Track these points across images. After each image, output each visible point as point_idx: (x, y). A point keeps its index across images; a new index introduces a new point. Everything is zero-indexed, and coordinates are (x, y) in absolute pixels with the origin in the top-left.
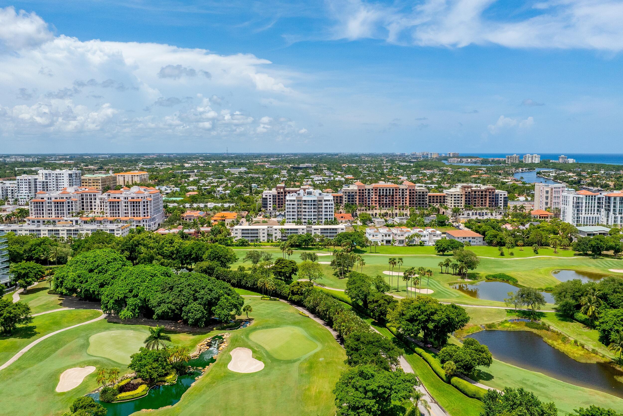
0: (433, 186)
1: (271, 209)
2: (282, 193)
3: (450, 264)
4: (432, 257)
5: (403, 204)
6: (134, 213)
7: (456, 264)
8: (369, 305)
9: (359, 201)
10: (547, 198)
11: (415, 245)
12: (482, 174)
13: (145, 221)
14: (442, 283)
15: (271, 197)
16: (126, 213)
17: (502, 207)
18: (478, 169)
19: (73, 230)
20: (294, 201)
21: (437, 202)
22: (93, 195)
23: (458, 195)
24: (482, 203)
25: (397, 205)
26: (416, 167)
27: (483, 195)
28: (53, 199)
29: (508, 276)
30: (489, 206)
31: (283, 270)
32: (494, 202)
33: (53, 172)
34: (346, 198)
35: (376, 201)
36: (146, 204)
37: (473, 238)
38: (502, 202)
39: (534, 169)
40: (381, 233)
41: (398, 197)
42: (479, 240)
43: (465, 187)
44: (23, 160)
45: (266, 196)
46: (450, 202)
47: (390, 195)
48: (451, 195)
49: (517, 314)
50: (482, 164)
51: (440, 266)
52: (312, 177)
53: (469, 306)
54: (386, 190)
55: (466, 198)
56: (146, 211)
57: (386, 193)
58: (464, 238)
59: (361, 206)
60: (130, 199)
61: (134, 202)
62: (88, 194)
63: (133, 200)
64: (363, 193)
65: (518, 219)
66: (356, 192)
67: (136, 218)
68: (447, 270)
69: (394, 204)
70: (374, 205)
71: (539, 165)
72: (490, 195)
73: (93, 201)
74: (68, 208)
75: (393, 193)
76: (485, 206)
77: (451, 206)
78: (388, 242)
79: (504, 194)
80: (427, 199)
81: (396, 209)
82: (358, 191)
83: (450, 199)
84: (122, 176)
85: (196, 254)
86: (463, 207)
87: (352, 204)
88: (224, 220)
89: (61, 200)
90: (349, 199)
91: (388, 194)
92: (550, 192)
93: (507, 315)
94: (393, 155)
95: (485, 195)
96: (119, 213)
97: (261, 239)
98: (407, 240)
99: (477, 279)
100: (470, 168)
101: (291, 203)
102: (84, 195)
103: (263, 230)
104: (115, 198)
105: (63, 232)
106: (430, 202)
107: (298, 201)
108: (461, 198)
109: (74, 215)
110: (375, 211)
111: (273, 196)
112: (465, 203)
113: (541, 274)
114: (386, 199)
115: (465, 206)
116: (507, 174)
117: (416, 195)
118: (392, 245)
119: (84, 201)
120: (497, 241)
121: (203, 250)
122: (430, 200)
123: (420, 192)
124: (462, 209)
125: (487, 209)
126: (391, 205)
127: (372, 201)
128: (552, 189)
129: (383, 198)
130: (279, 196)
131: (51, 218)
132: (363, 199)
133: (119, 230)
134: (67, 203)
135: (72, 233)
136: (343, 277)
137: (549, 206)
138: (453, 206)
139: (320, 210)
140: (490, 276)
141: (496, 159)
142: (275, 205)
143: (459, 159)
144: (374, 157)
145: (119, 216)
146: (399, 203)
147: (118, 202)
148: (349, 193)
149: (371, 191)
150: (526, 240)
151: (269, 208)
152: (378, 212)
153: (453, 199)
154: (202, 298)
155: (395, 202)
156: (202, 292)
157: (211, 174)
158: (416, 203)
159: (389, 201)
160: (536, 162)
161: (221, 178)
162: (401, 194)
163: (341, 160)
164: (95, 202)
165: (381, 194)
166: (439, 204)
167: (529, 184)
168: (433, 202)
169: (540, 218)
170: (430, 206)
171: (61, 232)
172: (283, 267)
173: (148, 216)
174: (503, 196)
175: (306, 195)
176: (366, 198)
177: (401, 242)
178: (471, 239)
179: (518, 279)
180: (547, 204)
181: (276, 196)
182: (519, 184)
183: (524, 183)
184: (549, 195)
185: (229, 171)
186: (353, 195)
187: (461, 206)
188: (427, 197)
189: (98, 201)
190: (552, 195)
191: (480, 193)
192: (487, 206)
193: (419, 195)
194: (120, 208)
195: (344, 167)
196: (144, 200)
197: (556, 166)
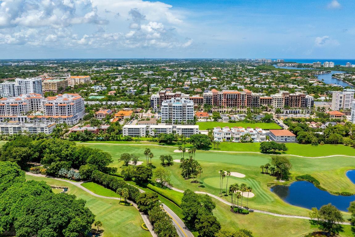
0: (266, 86)
1: (156, 107)
2: (163, 97)
3: (269, 167)
4: (257, 155)
5: (243, 104)
6: (62, 113)
7: (273, 168)
8: (196, 224)
9: (214, 103)
10: (341, 101)
11: (246, 142)
12: (297, 76)
13: (69, 119)
14: (262, 184)
15: (156, 99)
16: (57, 113)
17: (310, 107)
18: (295, 71)
19: (17, 128)
20: (167, 106)
21: (266, 103)
22: (38, 100)
23: (280, 99)
24: (296, 105)
25: (239, 105)
26: (257, 70)
27: (297, 99)
28: (10, 104)
29: (313, 178)
30: (301, 107)
31: (141, 176)
32: (305, 104)
33: (24, 80)
34: (205, 100)
35: (225, 102)
36: (69, 107)
37: (288, 137)
38: (310, 104)
39: (330, 72)
40: (224, 132)
41: (240, 100)
42: (292, 138)
43: (285, 94)
44: (29, 64)
45: (153, 99)
46: (275, 103)
47: (234, 99)
48: (276, 99)
49: (319, 226)
50: (298, 67)
51: (261, 168)
52: (191, 78)
53: (281, 216)
54: (232, 95)
55: (285, 101)
56: (70, 112)
57: (232, 97)
58: (282, 137)
59: (215, 106)
60: (59, 104)
61: (61, 106)
62: (35, 99)
63: (61, 105)
64: (216, 97)
65: (321, 119)
66: (212, 97)
67: (63, 117)
68: (267, 171)
69: (237, 105)
70: (224, 105)
71: (333, 69)
72: (302, 99)
73: (38, 104)
74: (20, 109)
75: (236, 97)
76: (298, 106)
77: (275, 106)
78: (228, 139)
79: (312, 98)
80: (259, 102)
81: (238, 108)
82: (213, 96)
83: (275, 101)
84: (73, 79)
85: (82, 158)
86: (283, 107)
87: (209, 104)
88: (123, 117)
89: (15, 104)
90: (207, 101)
91: (233, 98)
92: (343, 98)
93: (311, 227)
94: (244, 60)
95: (299, 99)
96: (52, 113)
97: (142, 135)
98: (241, 138)
99: (288, 180)
100: (290, 71)
101: (165, 108)
102: (33, 100)
103: (143, 129)
104: (49, 103)
105: (11, 129)
106: (261, 103)
107: (170, 106)
108: (282, 101)
109: (24, 114)
110: (224, 109)
111: (158, 99)
112: (285, 105)
113: (337, 174)
114: (232, 101)
115: (285, 107)
116: (314, 77)
117: (252, 99)
118: (231, 141)
119: (33, 103)
120: (305, 140)
121: (87, 155)
122: (261, 101)
123: (254, 97)
124: (283, 108)
125: (299, 108)
126: (235, 105)
127: (222, 102)
128: (344, 96)
129: (230, 101)
130: (161, 99)
131: (9, 116)
132: (216, 101)
133: (47, 128)
134: (19, 106)
135: (17, 129)
136: (187, 177)
137: (342, 107)
138: (276, 106)
139: (184, 112)
140: (299, 177)
141: (307, 64)
142: (158, 105)
143: (284, 64)
144: (233, 62)
145: (52, 115)
146: (240, 104)
147: (51, 106)
148: (207, 97)
149: (222, 96)
150: (326, 139)
151: (155, 107)
152: (226, 110)
153: (277, 101)
154: (54, 223)
155: (237, 104)
156: (55, 217)
157: (131, 75)
158: (252, 104)
159: (234, 102)
160: (332, 67)
161: (136, 79)
162: (242, 98)
163: (213, 64)
164: (40, 104)
165: (229, 98)
166: (267, 104)
167: (328, 85)
168: (263, 103)
169: (336, 117)
170: (261, 105)
171: (9, 129)
172: (141, 173)
173: (71, 115)
174: (311, 100)
175: (175, 101)
176: (218, 100)
177: (237, 139)
178: (287, 138)
179: (320, 181)
180: (340, 105)
181: (159, 98)
182: (321, 85)
183: (324, 85)
184: (342, 100)
185: (142, 74)
186: (210, 99)
187: (282, 106)
188: (259, 100)
189: (41, 104)
190: (344, 100)
191: (295, 98)
192: (300, 107)
193: (254, 99)
194: (53, 110)
195: (213, 70)
196: (68, 105)
197: (344, 69)
